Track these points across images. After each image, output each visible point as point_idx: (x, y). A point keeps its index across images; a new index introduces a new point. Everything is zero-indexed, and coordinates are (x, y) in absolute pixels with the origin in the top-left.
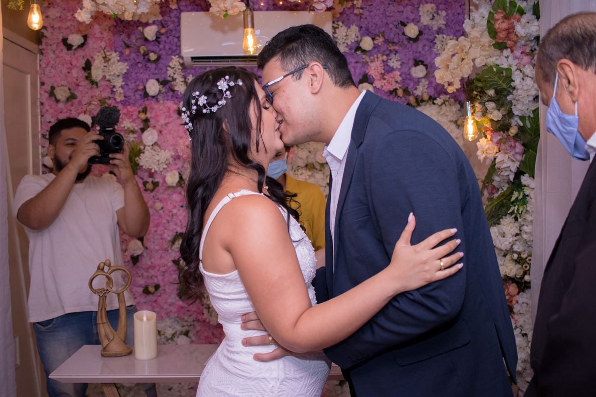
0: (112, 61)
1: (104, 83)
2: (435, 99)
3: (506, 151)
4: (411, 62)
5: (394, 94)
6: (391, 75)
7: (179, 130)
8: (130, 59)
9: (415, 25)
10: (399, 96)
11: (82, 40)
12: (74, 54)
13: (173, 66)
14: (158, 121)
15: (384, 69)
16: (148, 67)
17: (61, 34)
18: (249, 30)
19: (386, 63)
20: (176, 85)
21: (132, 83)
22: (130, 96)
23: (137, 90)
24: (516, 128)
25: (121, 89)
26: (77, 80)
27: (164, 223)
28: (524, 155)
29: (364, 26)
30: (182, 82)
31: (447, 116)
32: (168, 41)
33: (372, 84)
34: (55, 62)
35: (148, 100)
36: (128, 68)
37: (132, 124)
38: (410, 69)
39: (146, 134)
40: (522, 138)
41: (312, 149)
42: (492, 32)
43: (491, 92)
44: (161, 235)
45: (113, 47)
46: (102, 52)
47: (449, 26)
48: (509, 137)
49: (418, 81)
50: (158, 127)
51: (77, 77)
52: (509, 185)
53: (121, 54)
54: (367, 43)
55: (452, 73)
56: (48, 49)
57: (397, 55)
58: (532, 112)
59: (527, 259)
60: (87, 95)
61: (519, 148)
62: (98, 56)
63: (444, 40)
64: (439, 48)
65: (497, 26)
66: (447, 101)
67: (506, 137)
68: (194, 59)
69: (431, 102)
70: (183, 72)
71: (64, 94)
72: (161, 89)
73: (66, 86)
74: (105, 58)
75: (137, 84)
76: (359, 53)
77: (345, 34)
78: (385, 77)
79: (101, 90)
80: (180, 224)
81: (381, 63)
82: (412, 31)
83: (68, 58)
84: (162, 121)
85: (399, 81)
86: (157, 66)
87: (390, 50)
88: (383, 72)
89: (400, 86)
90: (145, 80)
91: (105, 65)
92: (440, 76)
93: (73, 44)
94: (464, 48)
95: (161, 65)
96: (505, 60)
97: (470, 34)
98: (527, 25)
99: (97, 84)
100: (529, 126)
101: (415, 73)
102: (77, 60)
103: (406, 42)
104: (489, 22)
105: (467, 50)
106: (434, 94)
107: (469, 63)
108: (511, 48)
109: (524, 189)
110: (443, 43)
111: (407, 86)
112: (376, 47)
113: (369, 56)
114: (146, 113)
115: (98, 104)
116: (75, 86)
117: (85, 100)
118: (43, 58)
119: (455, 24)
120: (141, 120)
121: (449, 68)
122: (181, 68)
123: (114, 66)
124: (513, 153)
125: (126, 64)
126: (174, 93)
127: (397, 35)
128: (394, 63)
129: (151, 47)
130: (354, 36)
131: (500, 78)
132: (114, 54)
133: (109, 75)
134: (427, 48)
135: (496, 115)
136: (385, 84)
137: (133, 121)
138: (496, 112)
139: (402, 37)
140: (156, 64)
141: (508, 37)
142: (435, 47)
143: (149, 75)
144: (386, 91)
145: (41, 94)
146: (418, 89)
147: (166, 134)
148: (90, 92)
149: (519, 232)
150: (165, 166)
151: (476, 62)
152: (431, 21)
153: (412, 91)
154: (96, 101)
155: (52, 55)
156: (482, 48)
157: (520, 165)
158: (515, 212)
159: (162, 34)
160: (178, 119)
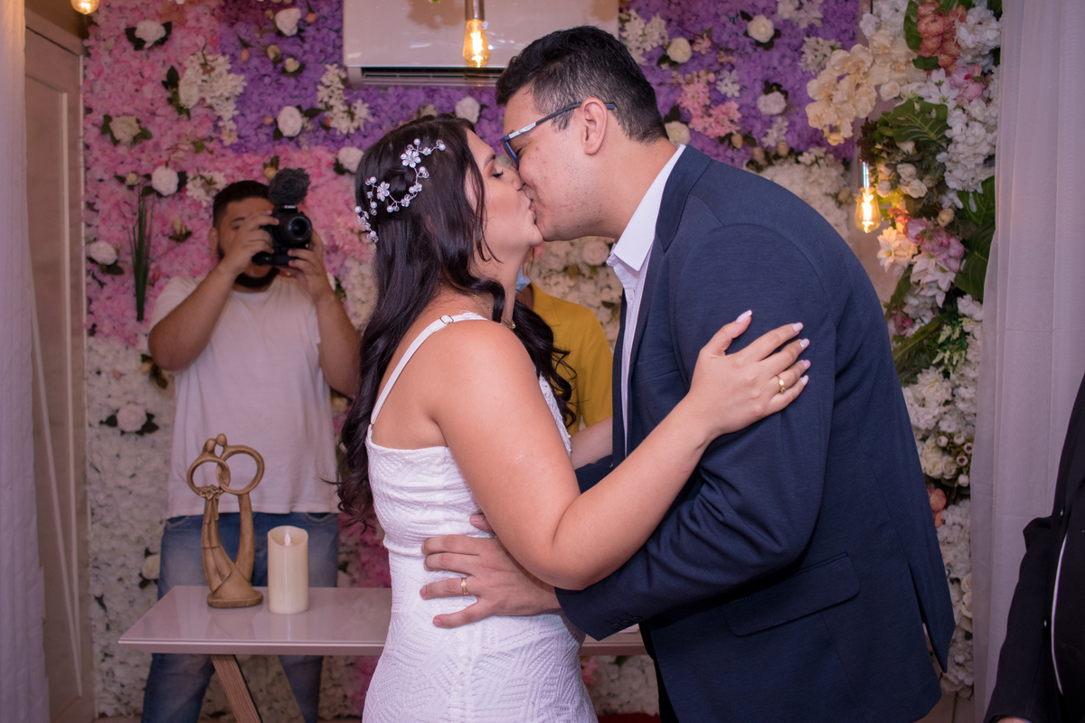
0: (217, 71)
1: (200, 111)
2: (801, 154)
3: (932, 254)
4: (759, 87)
5: (726, 142)
6: (723, 108)
7: (335, 200)
8: (249, 69)
9: (768, 18)
10: (734, 147)
11: (162, 33)
12: (148, 57)
13: (328, 83)
15: (709, 98)
16: (282, 84)
17: (124, 20)
18: (475, 23)
19: (713, 86)
20: (332, 118)
21: (251, 112)
22: (248, 136)
23: (261, 126)
24: (951, 211)
25: (231, 122)
26: (152, 104)
28: (964, 261)
29: (675, 17)
30: (344, 112)
31: (820, 184)
32: (319, 37)
33: (686, 123)
34: (113, 72)
35: (280, 144)
36: (245, 84)
38: (755, 99)
40: (961, 230)
42: (913, 36)
43: (908, 147)
45: (218, 45)
46: (200, 54)
47: (829, 22)
48: (938, 227)
49: (769, 121)
51: (152, 99)
52: (934, 314)
53: (234, 59)
54: (680, 50)
55: (838, 111)
56: (99, 47)
57: (734, 72)
58: (980, 185)
59: (965, 447)
60: (169, 132)
61: (956, 248)
62: (192, 62)
63: (819, 47)
64: (809, 61)
65: (922, 27)
66: (821, 158)
67: (932, 227)
68: (366, 70)
69: (792, 160)
70: (346, 95)
71: (128, 130)
72: (306, 125)
73: (132, 115)
74: (204, 65)
75: (261, 114)
76: (665, 66)
77: (640, 32)
78: (712, 112)
79: (195, 123)
81: (705, 87)
82: (762, 29)
83: (135, 64)
85: (736, 120)
86: (299, 82)
87: (722, 64)
88: (708, 102)
89: (738, 128)
90: (275, 108)
91: (205, 78)
92: (817, 115)
93: (145, 39)
94: (861, 65)
95: (305, 81)
96: (935, 89)
97: (873, 40)
98: (979, 27)
99: (188, 112)
100: (974, 208)
101: (765, 105)
102: (153, 68)
103: (749, 49)
104: (907, 19)
105: (866, 70)
106: (798, 145)
107: (870, 93)
108: (946, 67)
109: (961, 322)
110: (817, 53)
111: (749, 128)
112: (695, 56)
113: (684, 74)
114: (277, 168)
115: (190, 150)
116: (148, 115)
117: (167, 142)
118: (91, 62)
119: (839, 18)
120: (269, 179)
121: (834, 101)
122: (341, 86)
123: (221, 81)
124: (944, 256)
125: (242, 77)
126: (328, 133)
127: (734, 37)
128: (729, 87)
129: (287, 48)
130: (656, 36)
131: (925, 121)
132: (221, 59)
133: (212, 98)
134: (787, 61)
135: (917, 188)
136: (710, 125)
138: (916, 183)
139: (742, 39)
140: (296, 79)
141: (941, 48)
142: (803, 60)
143: (283, 99)
144: (712, 137)
145: (85, 129)
146: (770, 136)
147: (313, 207)
148: (176, 127)
149: (950, 398)
151: (881, 91)
152: (796, 12)
153: (759, 139)
154: (187, 144)
155: (106, 59)
156: (893, 67)
157: (955, 279)
158: (946, 361)
159: (309, 25)
160: (335, 179)
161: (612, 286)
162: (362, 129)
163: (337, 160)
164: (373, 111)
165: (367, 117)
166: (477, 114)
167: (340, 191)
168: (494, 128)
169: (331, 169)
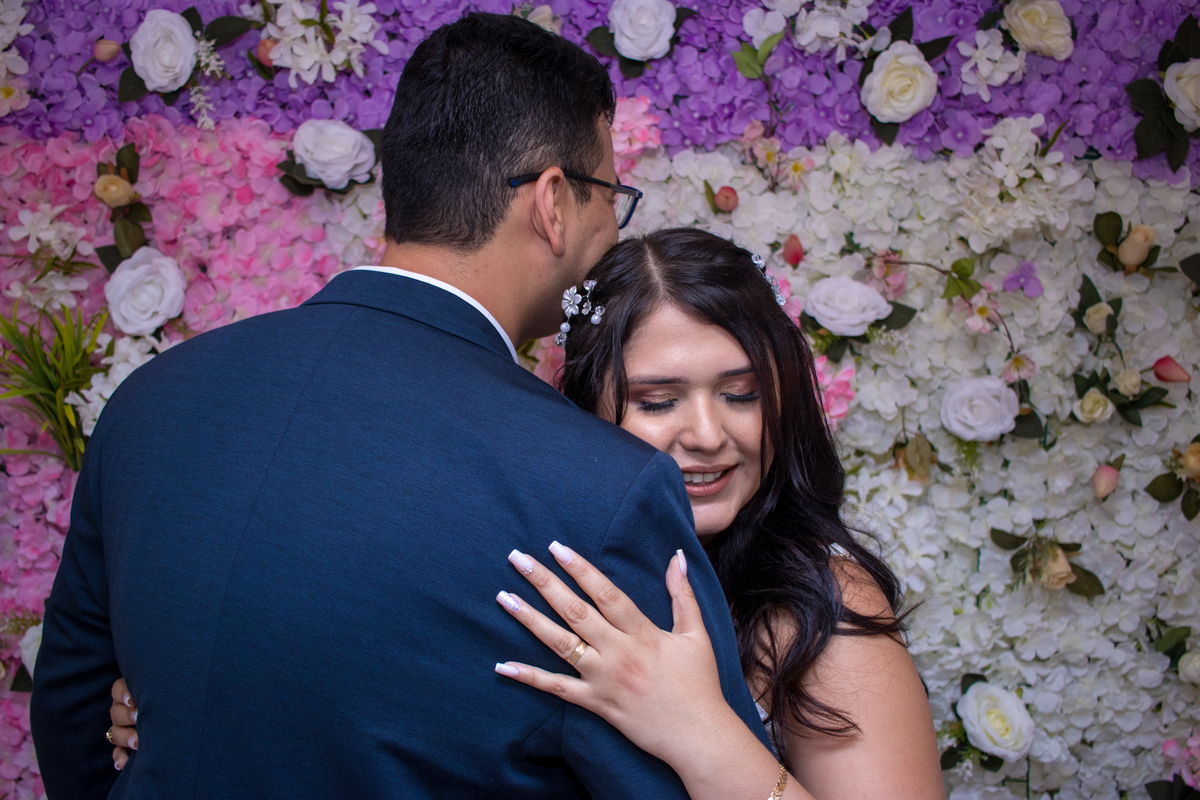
7: (288, 262)
14: (191, 216)
20: (276, 41)
21: (69, 29)
22: (60, 93)
23: (94, 65)
25: (14, 53)
30: (307, 23)
35: (145, 111)
37: (67, 227)
39: (124, 276)
41: (921, 369)
50: (191, 247)
72: (204, 60)
75: (93, 34)
84: (211, 214)
90: (130, 17)
114: (132, 179)
120: (110, 208)
126: (268, 82)
137: (75, 212)
160: (288, 205)
161: (1016, 493)
162: (359, 71)
163: (291, 154)
164: (390, 25)
165: (370, 38)
166: (669, 32)
167: (298, 238)
168: (715, 72)
169: (276, 179)
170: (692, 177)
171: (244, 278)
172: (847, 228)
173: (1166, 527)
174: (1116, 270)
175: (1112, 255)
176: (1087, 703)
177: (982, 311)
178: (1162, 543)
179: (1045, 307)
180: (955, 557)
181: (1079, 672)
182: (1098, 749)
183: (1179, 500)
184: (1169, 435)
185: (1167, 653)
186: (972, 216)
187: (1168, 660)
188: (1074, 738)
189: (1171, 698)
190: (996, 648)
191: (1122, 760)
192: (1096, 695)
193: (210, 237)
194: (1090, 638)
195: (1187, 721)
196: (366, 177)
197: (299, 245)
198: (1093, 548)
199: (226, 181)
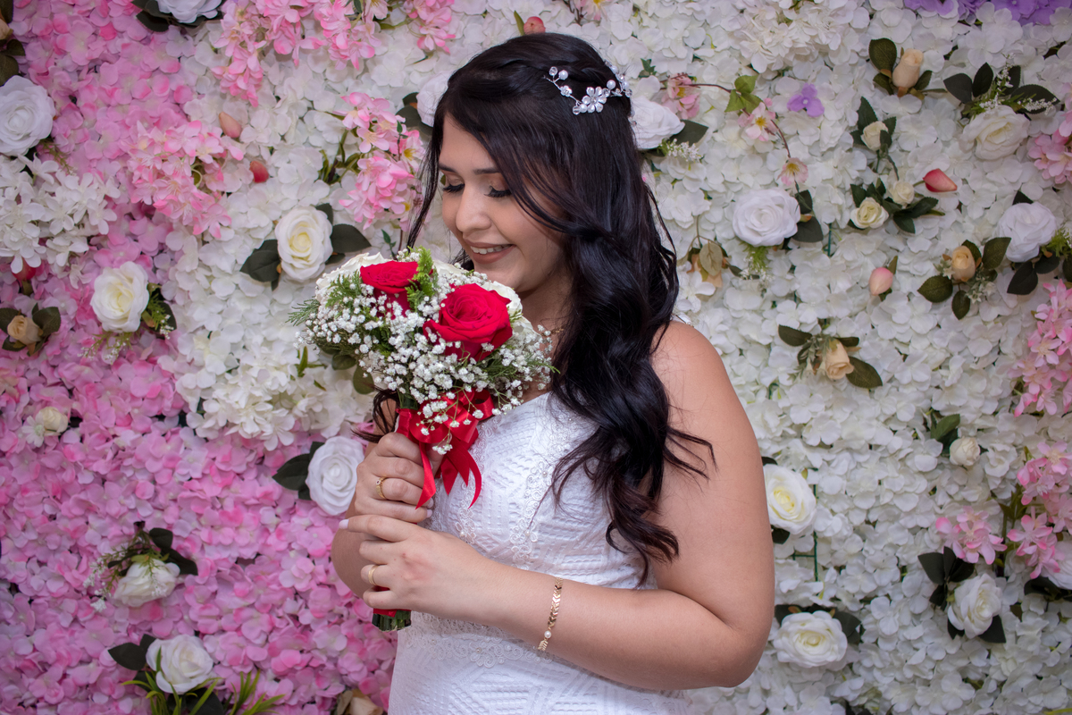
7: (147, 92)
14: (61, 52)
27: (85, 487)
41: (715, 184)
44: (75, 534)
50: (62, 79)
80: (150, 488)
84: (79, 49)
114: (8, 18)
147: (93, 107)
150: (81, 247)
160: (146, 41)
161: (802, 296)
167: (156, 70)
169: (135, 17)
170: (505, 11)
171: (109, 106)
172: (645, 55)
173: (939, 326)
174: (891, 92)
175: (887, 78)
176: (870, 486)
177: (760, 122)
178: (936, 340)
179: (826, 126)
180: (748, 354)
181: (861, 459)
182: (880, 529)
183: (950, 300)
184: (940, 243)
185: (940, 440)
186: (753, 39)
187: (941, 446)
188: (858, 519)
189: (944, 481)
190: (784, 436)
191: (902, 538)
192: (877, 479)
193: (79, 72)
194: (870, 426)
195: (960, 502)
196: (215, 14)
197: (158, 78)
198: (872, 345)
199: (90, 20)
